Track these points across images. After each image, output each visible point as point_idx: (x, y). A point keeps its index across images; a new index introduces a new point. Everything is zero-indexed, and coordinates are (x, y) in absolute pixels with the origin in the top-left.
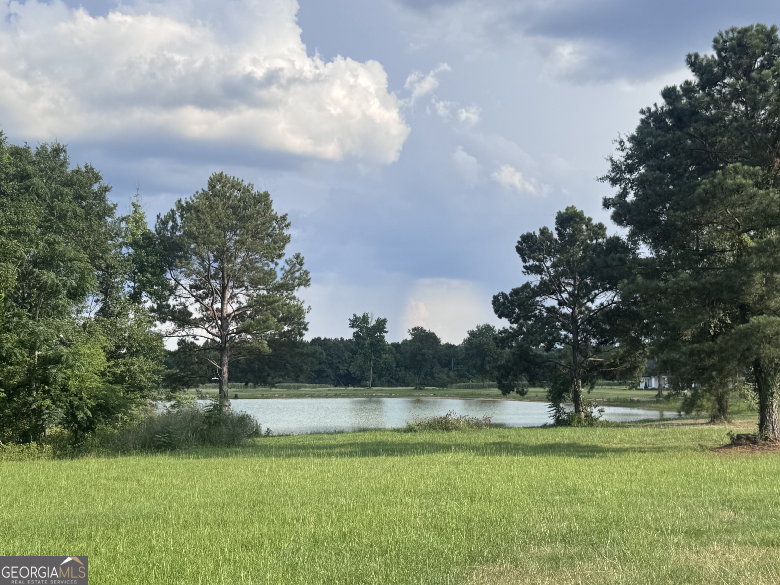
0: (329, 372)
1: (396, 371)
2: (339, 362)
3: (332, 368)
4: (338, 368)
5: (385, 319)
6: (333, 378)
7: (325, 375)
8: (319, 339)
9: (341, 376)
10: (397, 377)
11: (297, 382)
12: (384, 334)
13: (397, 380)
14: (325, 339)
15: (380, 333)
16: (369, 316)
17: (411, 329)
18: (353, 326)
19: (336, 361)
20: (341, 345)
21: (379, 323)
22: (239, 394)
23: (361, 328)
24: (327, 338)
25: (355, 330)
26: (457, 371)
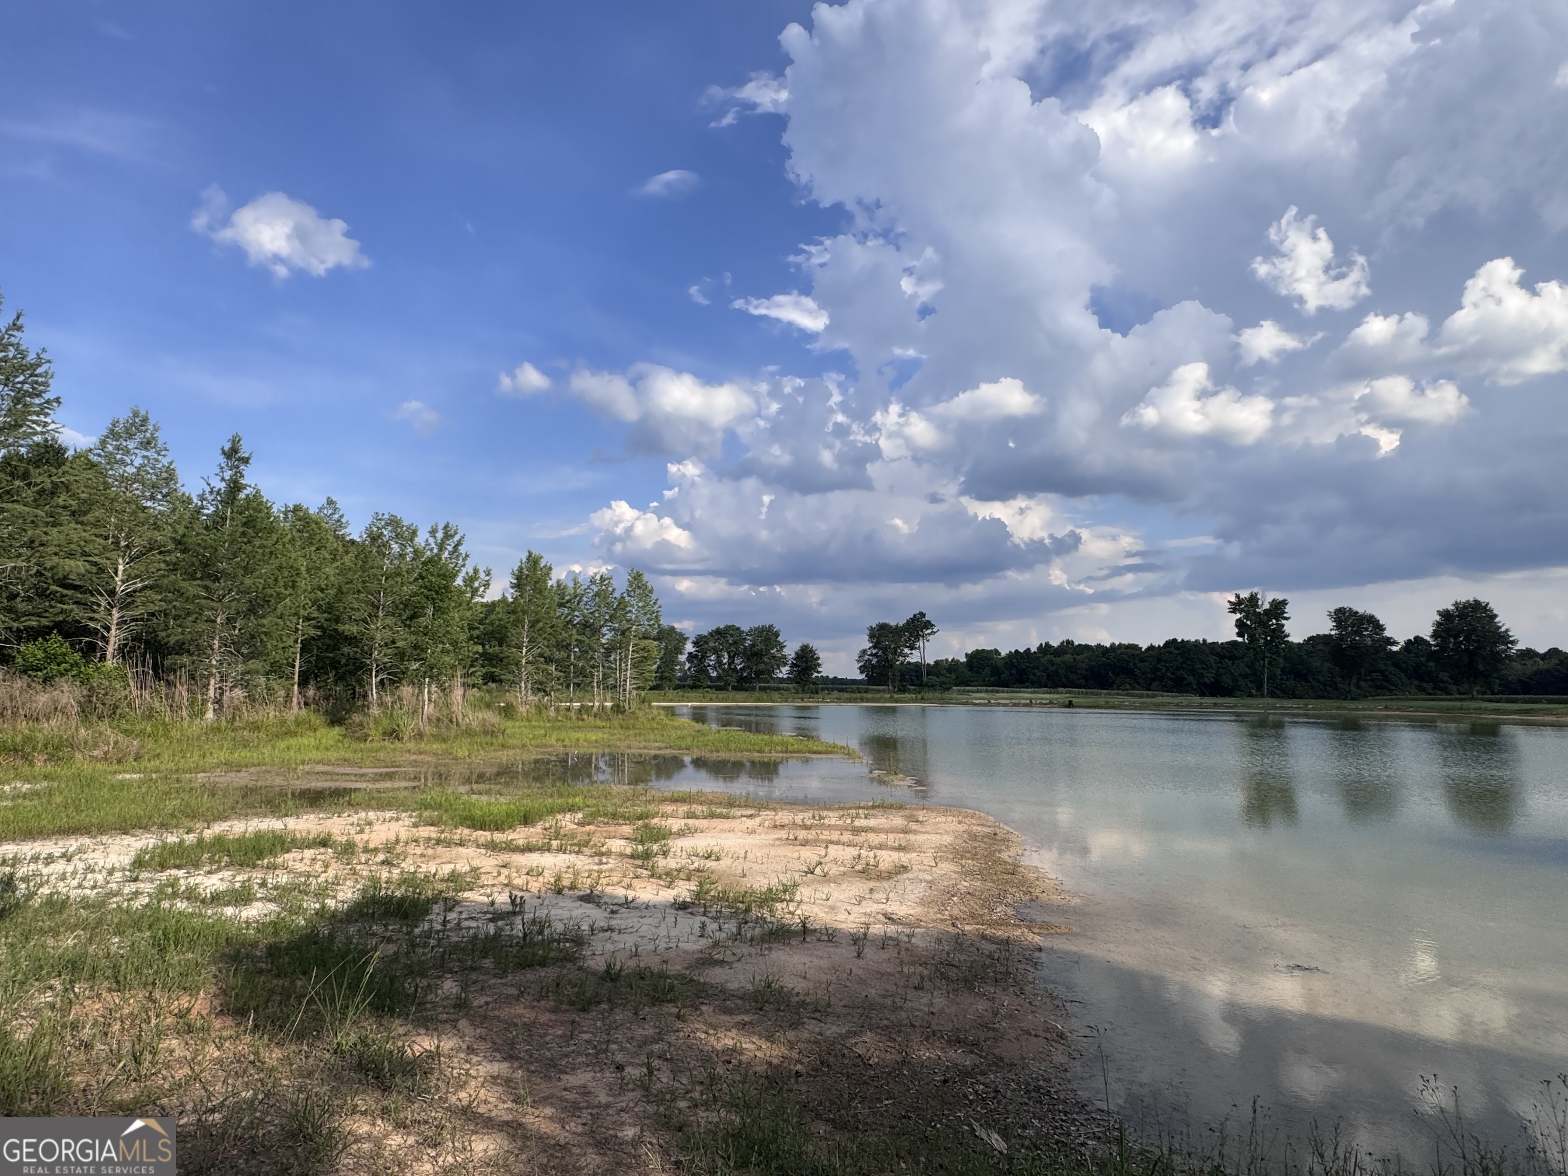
0: (1190, 679)
1: (1282, 679)
2: (1203, 668)
3: (1194, 675)
4: (1202, 676)
5: (1285, 601)
6: (1195, 687)
7: (1185, 683)
8: (1175, 640)
9: (1205, 684)
10: (1284, 686)
11: (1150, 690)
12: (1284, 622)
13: (1284, 691)
14: (1183, 640)
15: (1277, 620)
16: (1259, 596)
17: (1332, 611)
18: (1234, 611)
19: (1198, 666)
20: (1203, 647)
21: (1276, 606)
22: (1074, 700)
23: (1247, 613)
24: (1186, 639)
25: (1238, 616)
26: (1372, 680)
